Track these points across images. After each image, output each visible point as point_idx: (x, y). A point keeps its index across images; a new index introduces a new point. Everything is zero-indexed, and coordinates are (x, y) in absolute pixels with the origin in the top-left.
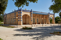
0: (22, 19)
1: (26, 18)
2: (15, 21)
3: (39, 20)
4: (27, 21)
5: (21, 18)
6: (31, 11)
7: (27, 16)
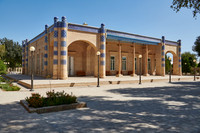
0: (66, 58)
1: (84, 56)
2: (46, 63)
3: (129, 61)
4: (88, 64)
5: (62, 53)
6: (101, 31)
7: (89, 48)
